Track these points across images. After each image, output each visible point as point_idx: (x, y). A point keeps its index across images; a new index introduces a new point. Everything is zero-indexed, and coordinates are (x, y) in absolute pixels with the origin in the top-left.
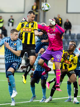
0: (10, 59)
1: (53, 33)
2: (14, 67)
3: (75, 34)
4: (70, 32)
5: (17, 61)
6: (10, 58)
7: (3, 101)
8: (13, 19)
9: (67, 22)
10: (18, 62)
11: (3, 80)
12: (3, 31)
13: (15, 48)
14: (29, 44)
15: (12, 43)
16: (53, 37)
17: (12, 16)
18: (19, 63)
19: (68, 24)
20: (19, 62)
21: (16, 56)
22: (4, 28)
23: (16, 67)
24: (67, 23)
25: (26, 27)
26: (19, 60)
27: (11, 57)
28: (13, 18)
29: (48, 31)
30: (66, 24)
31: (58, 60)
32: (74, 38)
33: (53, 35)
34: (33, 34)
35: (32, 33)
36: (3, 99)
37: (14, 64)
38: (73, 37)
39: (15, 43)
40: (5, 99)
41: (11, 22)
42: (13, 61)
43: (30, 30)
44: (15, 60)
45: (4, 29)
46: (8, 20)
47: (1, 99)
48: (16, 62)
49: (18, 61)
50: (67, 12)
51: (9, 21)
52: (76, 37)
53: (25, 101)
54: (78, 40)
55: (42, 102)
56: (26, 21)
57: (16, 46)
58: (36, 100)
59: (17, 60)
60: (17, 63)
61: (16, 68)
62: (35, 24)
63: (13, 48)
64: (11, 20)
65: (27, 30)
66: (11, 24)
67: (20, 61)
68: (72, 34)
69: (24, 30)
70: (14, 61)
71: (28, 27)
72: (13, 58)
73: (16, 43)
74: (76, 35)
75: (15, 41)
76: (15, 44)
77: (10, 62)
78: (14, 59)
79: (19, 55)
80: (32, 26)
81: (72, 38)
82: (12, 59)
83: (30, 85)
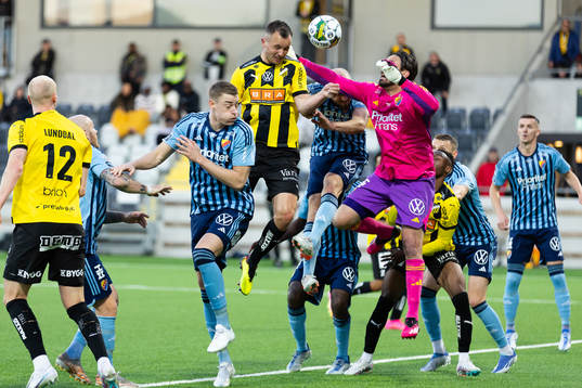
0: (207, 199)
1: (394, 110)
2: (223, 230)
3: (463, 111)
4: (444, 101)
5: (233, 207)
6: (205, 194)
7: (185, 367)
8: (222, 54)
9: (434, 63)
10: (236, 211)
11: (186, 290)
12: (185, 100)
13: (225, 158)
14: (275, 146)
15: (215, 139)
16: (394, 128)
17: (218, 41)
18: (243, 212)
19: (438, 71)
20: (240, 209)
21: (228, 188)
22: (189, 86)
23: (227, 229)
24: (434, 68)
25: (263, 83)
26: (241, 203)
27: (209, 189)
28: (224, 47)
29: (376, 103)
30: (430, 70)
31: (416, 220)
32: (459, 126)
33: (391, 117)
34: (291, 109)
35: (288, 104)
36: (185, 363)
37: (222, 220)
38: (455, 121)
39: (224, 137)
40: (191, 362)
41: (216, 63)
42: (219, 208)
43: (280, 95)
44: (226, 201)
45: (186, 90)
46: (202, 55)
47: (178, 362)
48: (228, 210)
49: (237, 205)
50: (433, 27)
51: (209, 58)
52: (466, 123)
53: (272, 370)
54: (474, 133)
55: (336, 373)
56: (258, 59)
57: (228, 150)
58: (312, 365)
59: (234, 202)
60: (234, 212)
61: (230, 234)
62: (300, 70)
63: (217, 155)
64: (216, 57)
65: (268, 95)
66: (214, 71)
67: (244, 207)
68: (453, 111)
69: (256, 95)
70: (223, 204)
71: (271, 83)
72: (217, 195)
73: (231, 138)
74: (469, 112)
75: (226, 128)
76: (224, 141)
77: (205, 209)
78: (222, 199)
79: (240, 186)
80: (288, 80)
81: (450, 126)
82: (214, 199)
83: (287, 309)
